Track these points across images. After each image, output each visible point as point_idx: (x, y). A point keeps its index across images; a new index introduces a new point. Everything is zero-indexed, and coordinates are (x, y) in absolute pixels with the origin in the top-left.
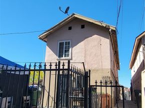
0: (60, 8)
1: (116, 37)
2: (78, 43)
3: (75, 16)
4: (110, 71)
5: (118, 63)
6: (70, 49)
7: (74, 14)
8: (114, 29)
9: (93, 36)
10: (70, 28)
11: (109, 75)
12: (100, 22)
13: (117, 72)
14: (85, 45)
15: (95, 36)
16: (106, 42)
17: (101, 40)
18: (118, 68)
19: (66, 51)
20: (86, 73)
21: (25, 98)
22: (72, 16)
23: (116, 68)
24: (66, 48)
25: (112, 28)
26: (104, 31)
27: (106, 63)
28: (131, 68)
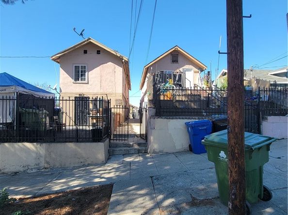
0: (74, 29)
1: (128, 65)
2: (94, 69)
3: (91, 41)
4: (121, 95)
5: (129, 84)
6: (86, 73)
7: (90, 39)
8: (127, 60)
9: (108, 63)
10: (85, 52)
11: (121, 98)
12: (115, 51)
13: (128, 93)
14: (101, 72)
15: (110, 63)
16: (119, 70)
17: (115, 68)
18: (129, 88)
19: (82, 75)
20: (108, 101)
21: (55, 117)
22: (88, 40)
23: (127, 89)
24: (82, 72)
25: (125, 59)
26: (118, 60)
27: (119, 90)
28: (141, 89)
